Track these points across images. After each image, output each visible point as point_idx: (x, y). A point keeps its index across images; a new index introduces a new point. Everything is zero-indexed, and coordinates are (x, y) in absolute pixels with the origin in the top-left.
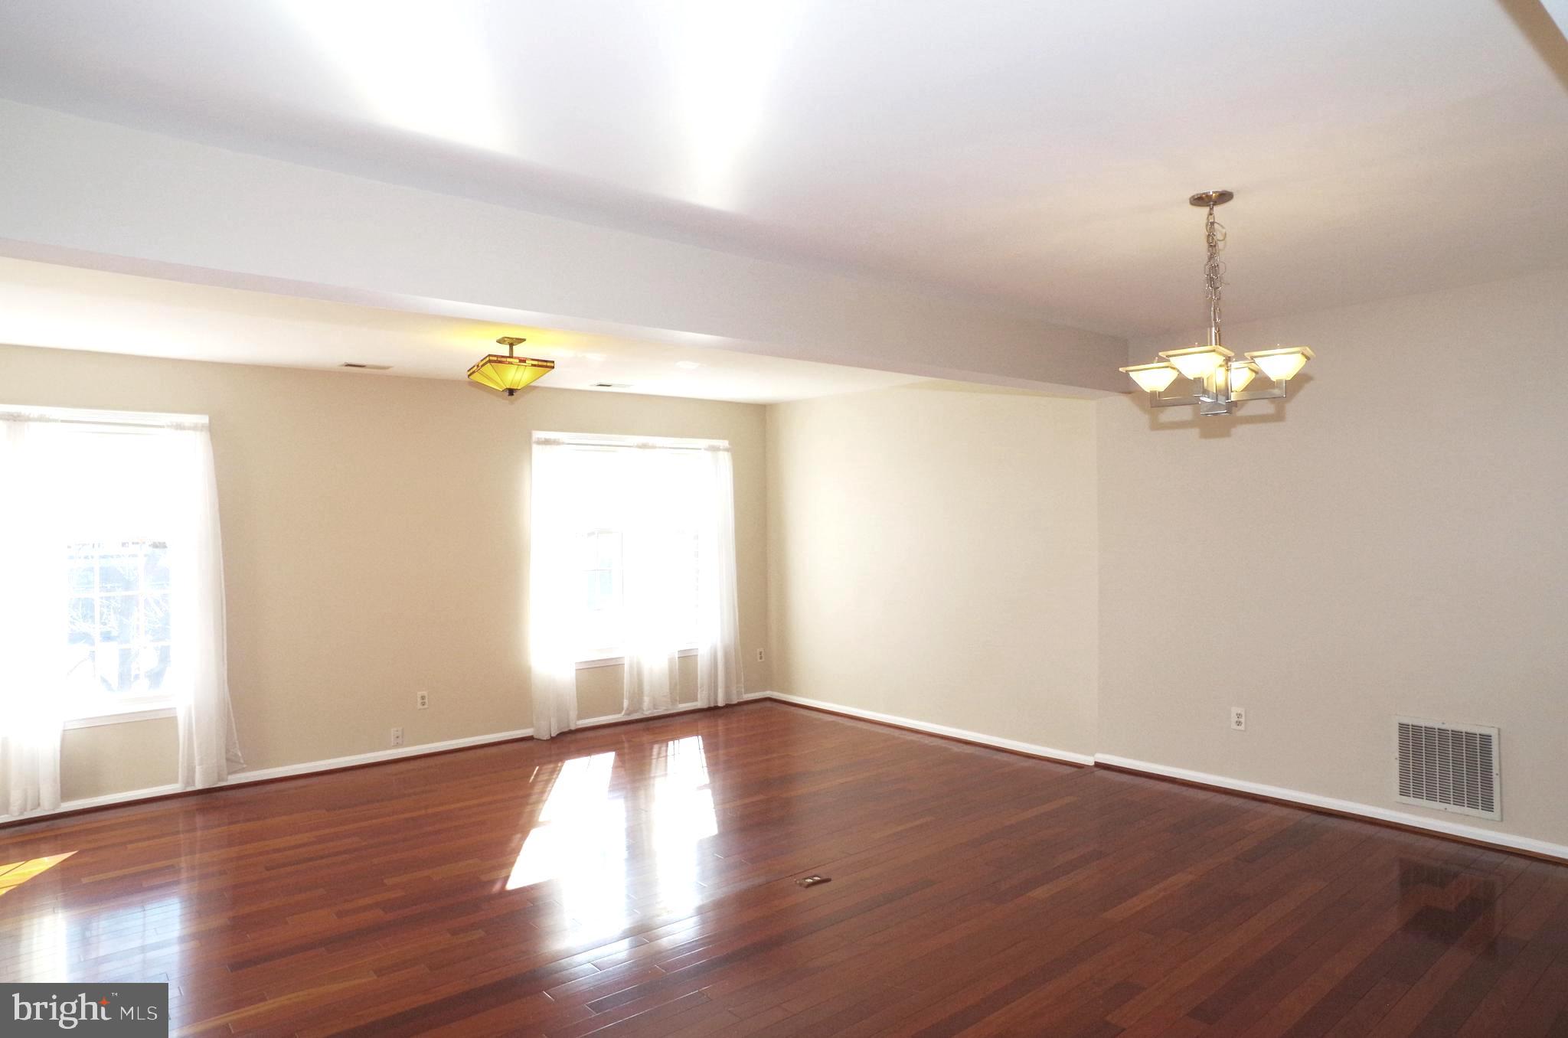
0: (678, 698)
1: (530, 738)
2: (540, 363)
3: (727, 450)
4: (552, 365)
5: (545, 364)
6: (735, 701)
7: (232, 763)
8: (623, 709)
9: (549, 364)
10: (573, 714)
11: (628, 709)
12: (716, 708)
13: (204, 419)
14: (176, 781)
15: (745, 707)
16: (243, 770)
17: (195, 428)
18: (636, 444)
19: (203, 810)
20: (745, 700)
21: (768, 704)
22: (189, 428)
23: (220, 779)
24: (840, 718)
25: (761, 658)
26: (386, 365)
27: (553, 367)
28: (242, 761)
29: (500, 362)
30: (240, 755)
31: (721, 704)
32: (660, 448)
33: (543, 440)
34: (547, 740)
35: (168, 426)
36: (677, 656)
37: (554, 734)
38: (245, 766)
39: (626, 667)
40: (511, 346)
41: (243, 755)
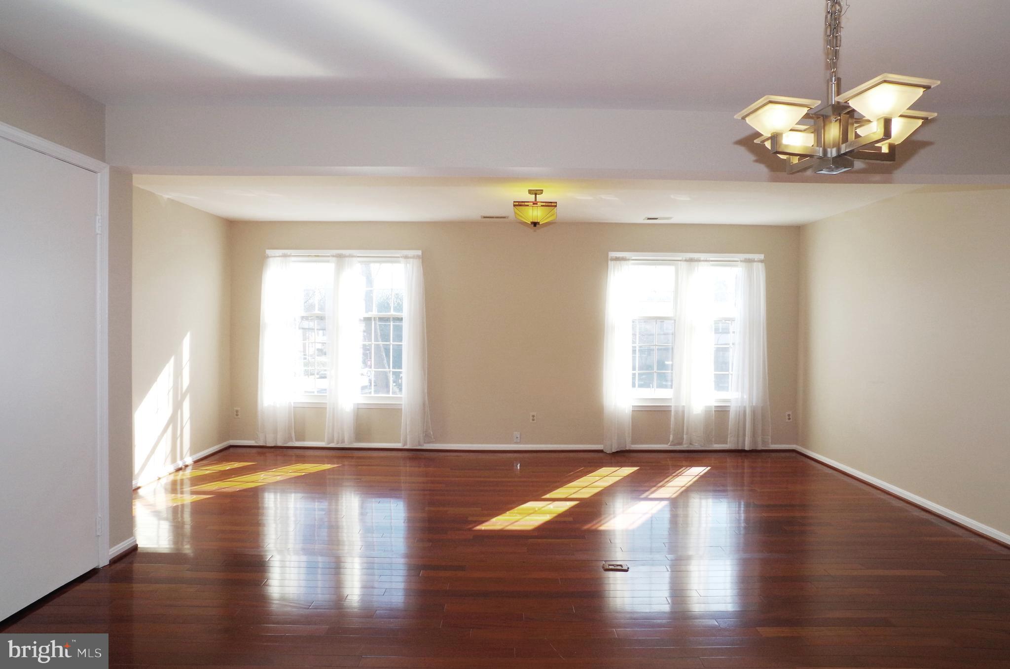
0: (713, 439)
1: (601, 451)
2: (547, 204)
3: (761, 261)
4: (555, 204)
5: (550, 204)
6: (760, 448)
7: (427, 437)
8: (669, 441)
9: (553, 204)
10: (628, 440)
11: (672, 442)
12: (743, 451)
13: (419, 253)
14: (399, 442)
15: (773, 455)
16: (433, 442)
17: (413, 257)
18: (684, 259)
19: (411, 459)
20: (771, 449)
21: (794, 455)
22: (411, 258)
23: (420, 445)
24: (837, 472)
25: (789, 419)
26: (503, 215)
27: (556, 206)
28: (433, 437)
29: (521, 205)
30: (432, 433)
31: (747, 448)
32: (703, 261)
33: (614, 258)
34: (609, 454)
35: (401, 257)
36: (713, 410)
37: (614, 451)
38: (434, 440)
39: (673, 413)
40: (536, 194)
41: (433, 434)
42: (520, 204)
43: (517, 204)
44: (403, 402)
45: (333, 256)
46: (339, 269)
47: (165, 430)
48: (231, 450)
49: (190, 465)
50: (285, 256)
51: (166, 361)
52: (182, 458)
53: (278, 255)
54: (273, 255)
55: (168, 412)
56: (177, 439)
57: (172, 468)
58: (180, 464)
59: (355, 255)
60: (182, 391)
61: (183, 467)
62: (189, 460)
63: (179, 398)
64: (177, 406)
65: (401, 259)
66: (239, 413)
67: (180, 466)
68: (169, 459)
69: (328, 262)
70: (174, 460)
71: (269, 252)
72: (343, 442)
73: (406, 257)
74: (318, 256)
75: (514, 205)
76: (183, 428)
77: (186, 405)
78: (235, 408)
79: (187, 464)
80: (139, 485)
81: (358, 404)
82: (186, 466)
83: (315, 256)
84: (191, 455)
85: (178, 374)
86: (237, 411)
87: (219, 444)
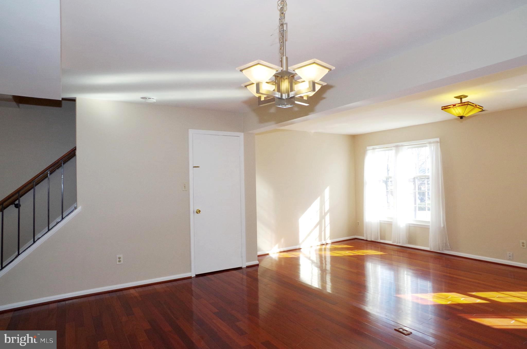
7: (446, 247)
9: (466, 103)
13: (438, 139)
17: (434, 142)
23: (440, 250)
28: (449, 247)
35: (427, 143)
38: (450, 249)
40: (461, 99)
41: (449, 245)
42: (445, 107)
43: (444, 108)
44: (430, 224)
45: (394, 147)
46: (397, 152)
47: (315, 227)
48: (356, 240)
49: (330, 243)
50: (374, 149)
51: (316, 198)
52: (325, 240)
53: (371, 149)
54: (369, 149)
55: (318, 220)
56: (322, 232)
57: (319, 243)
58: (324, 242)
59: (404, 145)
60: (324, 211)
61: (325, 244)
62: (329, 241)
63: (323, 214)
64: (322, 217)
65: (427, 144)
66: (359, 223)
67: (324, 243)
68: (318, 239)
69: (392, 150)
70: (320, 240)
71: (368, 148)
72: (400, 243)
73: (430, 143)
74: (387, 147)
75: (442, 109)
76: (326, 227)
77: (328, 218)
78: (357, 221)
79: (327, 243)
80: (301, 248)
81: (409, 224)
82: (327, 244)
83: (386, 147)
84: (330, 239)
85: (322, 203)
86: (358, 223)
87: (348, 236)
